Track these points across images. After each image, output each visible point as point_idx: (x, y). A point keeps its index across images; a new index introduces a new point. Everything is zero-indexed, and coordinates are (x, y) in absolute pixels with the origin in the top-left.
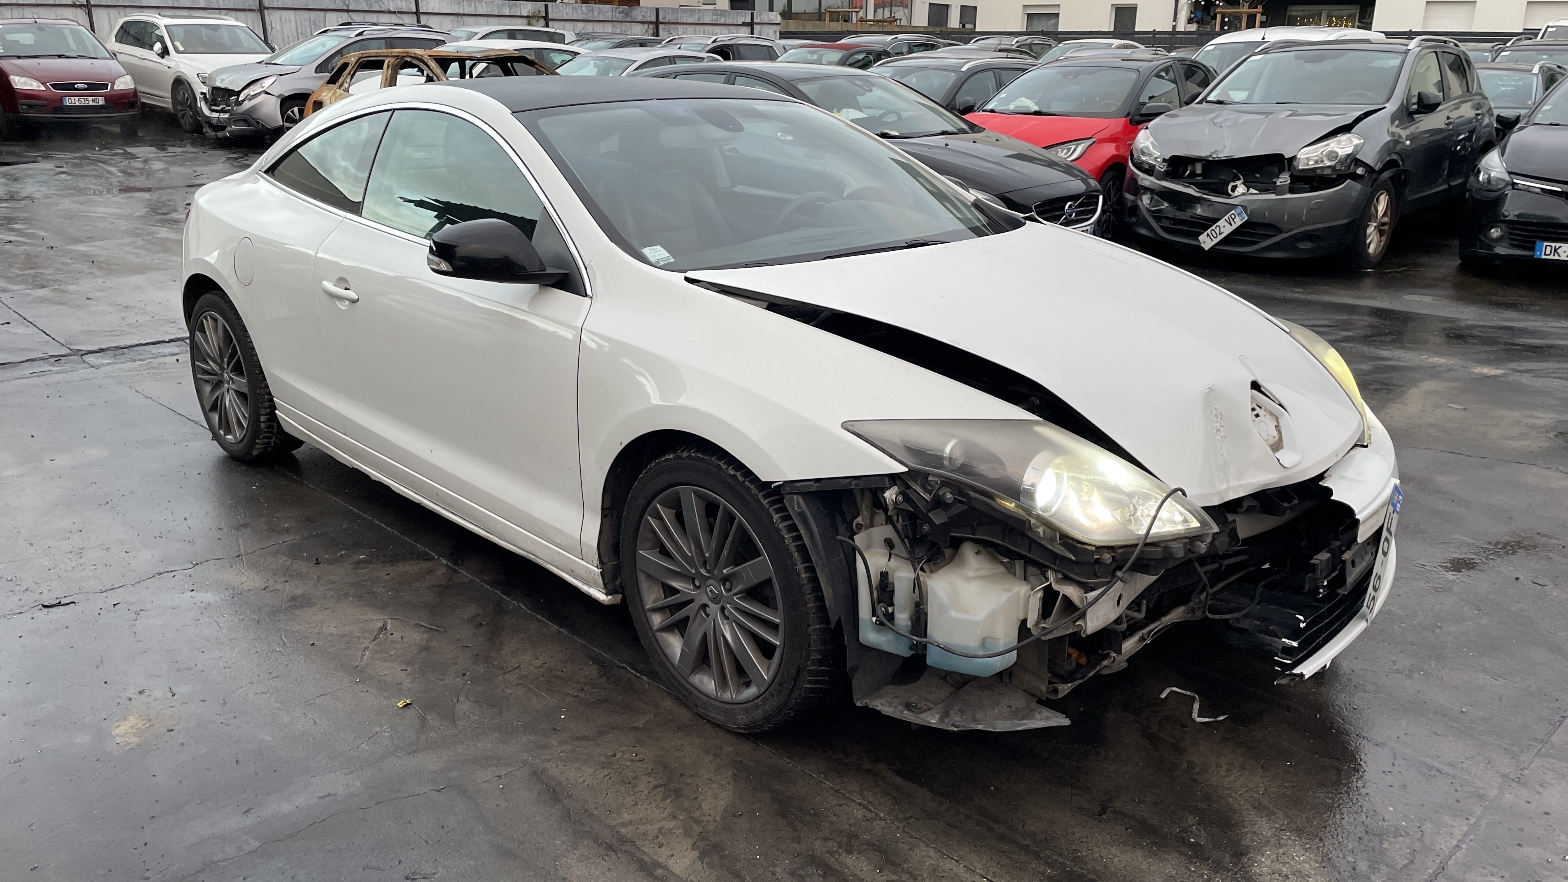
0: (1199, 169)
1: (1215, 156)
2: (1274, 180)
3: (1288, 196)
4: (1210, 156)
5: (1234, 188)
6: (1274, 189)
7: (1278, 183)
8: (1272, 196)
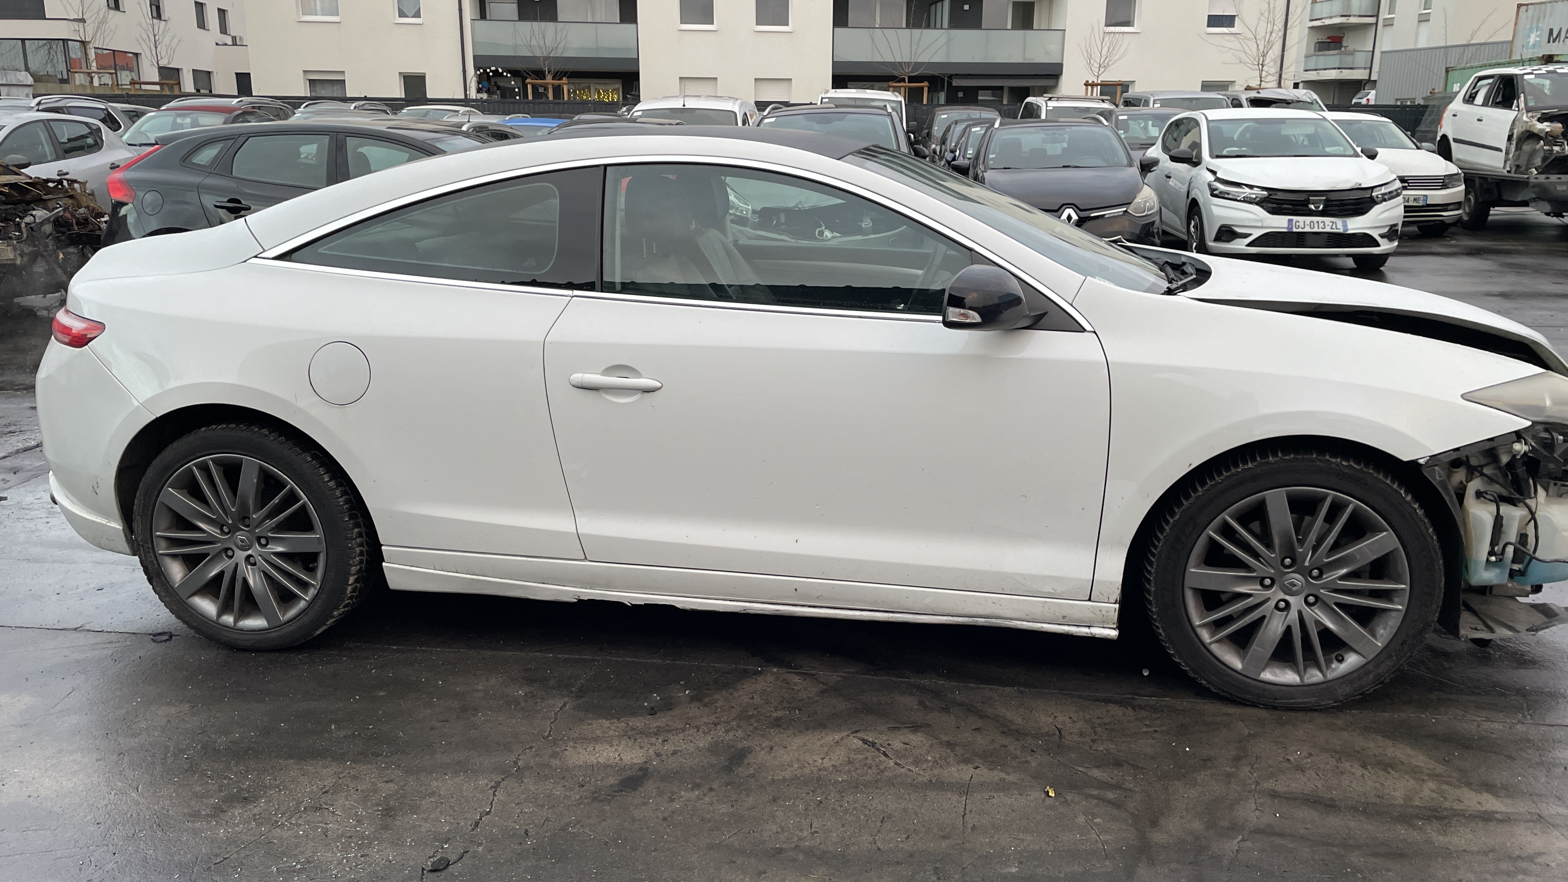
0: (783, 219)
1: (800, 206)
2: (859, 224)
3: (872, 236)
4: (796, 206)
5: (821, 233)
6: (860, 231)
7: (864, 226)
8: (860, 237)
